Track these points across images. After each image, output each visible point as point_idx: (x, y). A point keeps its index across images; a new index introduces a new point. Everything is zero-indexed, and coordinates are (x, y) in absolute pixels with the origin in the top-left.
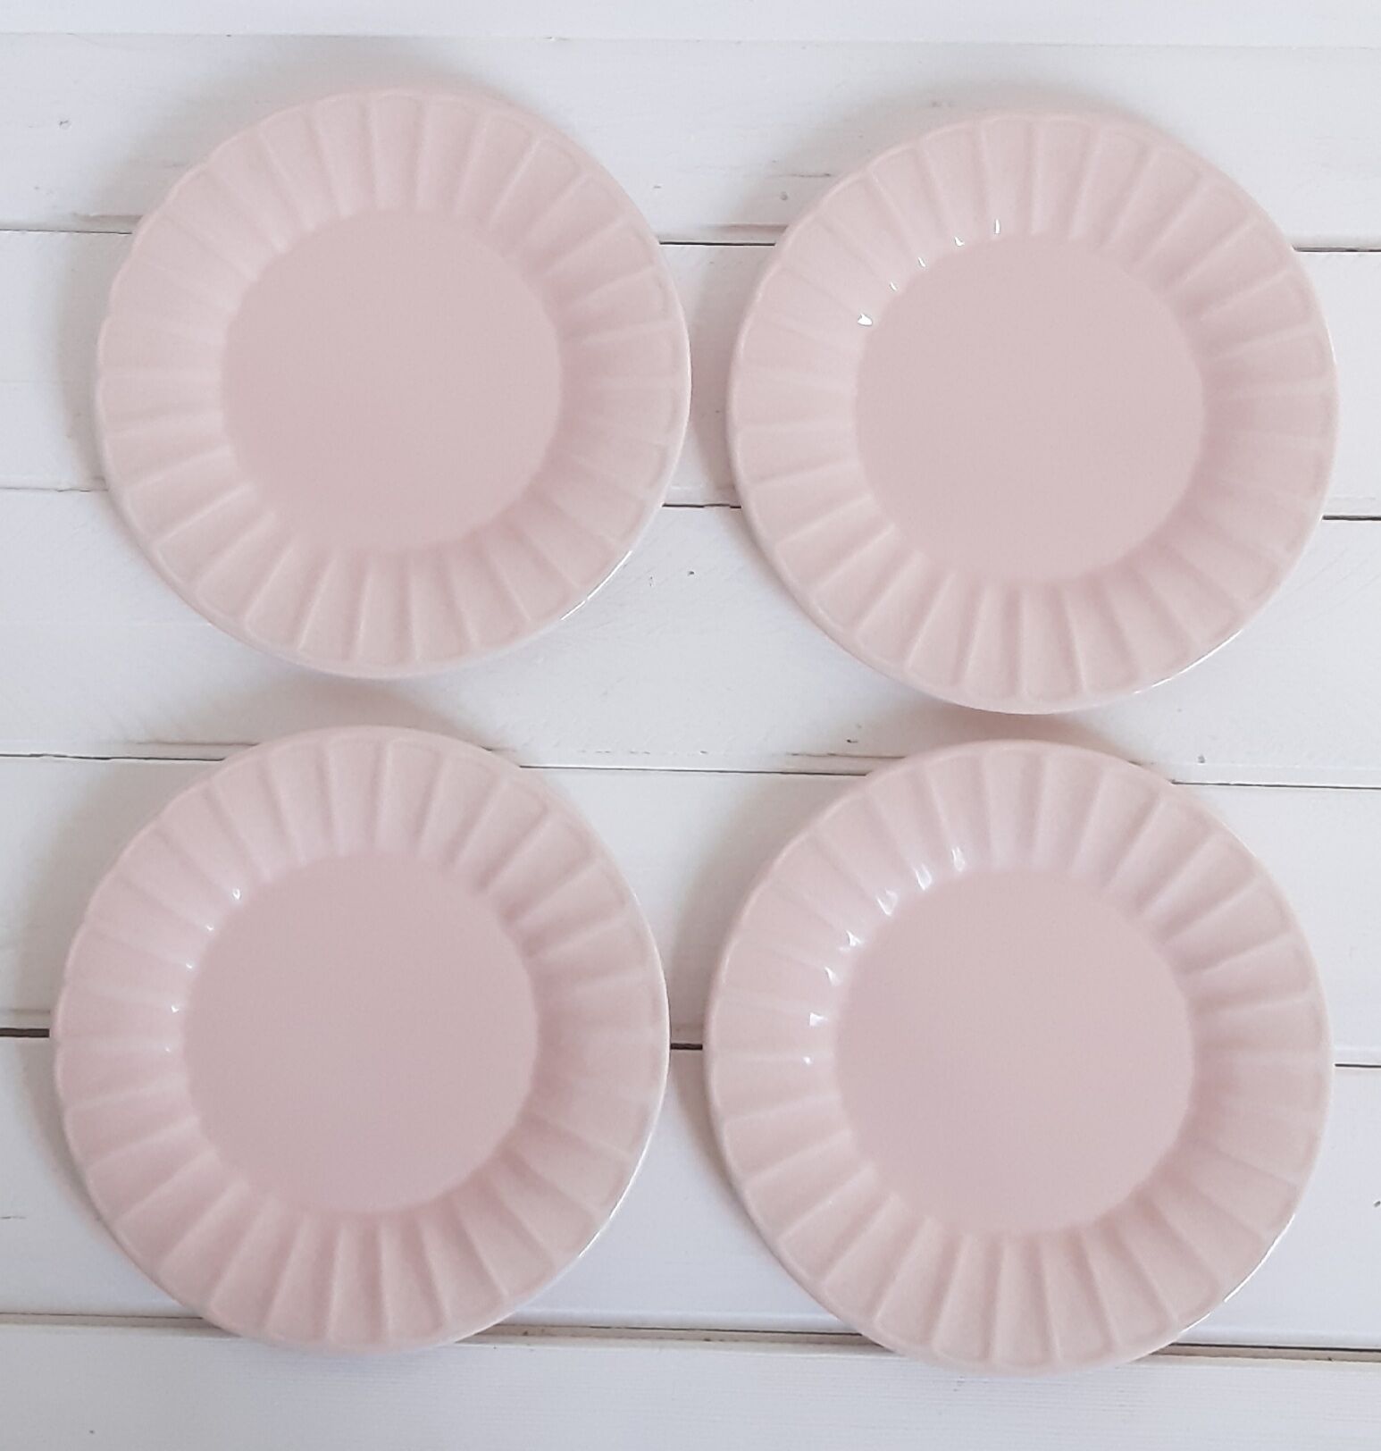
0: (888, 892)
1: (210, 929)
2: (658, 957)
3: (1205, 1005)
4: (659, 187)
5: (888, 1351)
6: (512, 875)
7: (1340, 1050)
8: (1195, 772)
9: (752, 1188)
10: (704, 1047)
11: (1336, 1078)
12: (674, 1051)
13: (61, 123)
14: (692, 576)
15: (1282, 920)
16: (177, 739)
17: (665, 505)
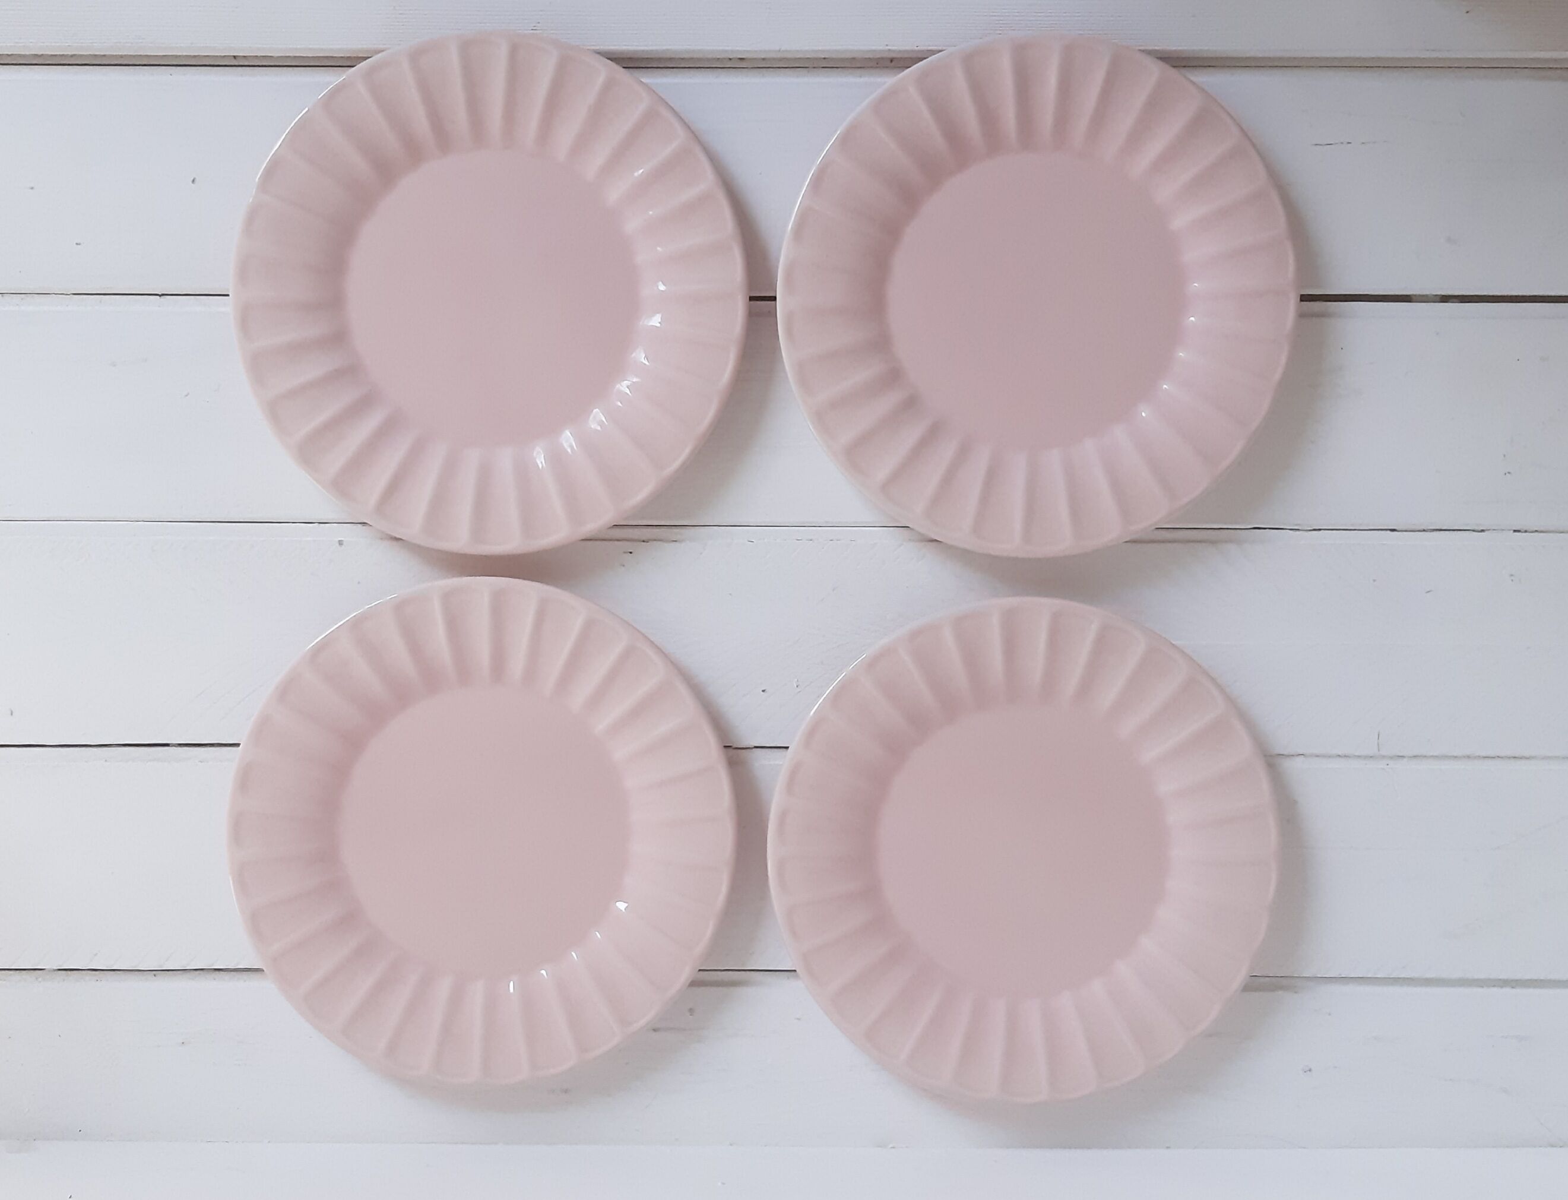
0: (599, 428)
1: (1165, 386)
3: (338, 339)
5: (599, 53)
6: (911, 434)
7: (226, 308)
8: (347, 533)
9: (708, 180)
10: (748, 299)
11: (228, 284)
13: (1310, 1071)
14: (763, 689)
15: (274, 411)
17: (787, 748)
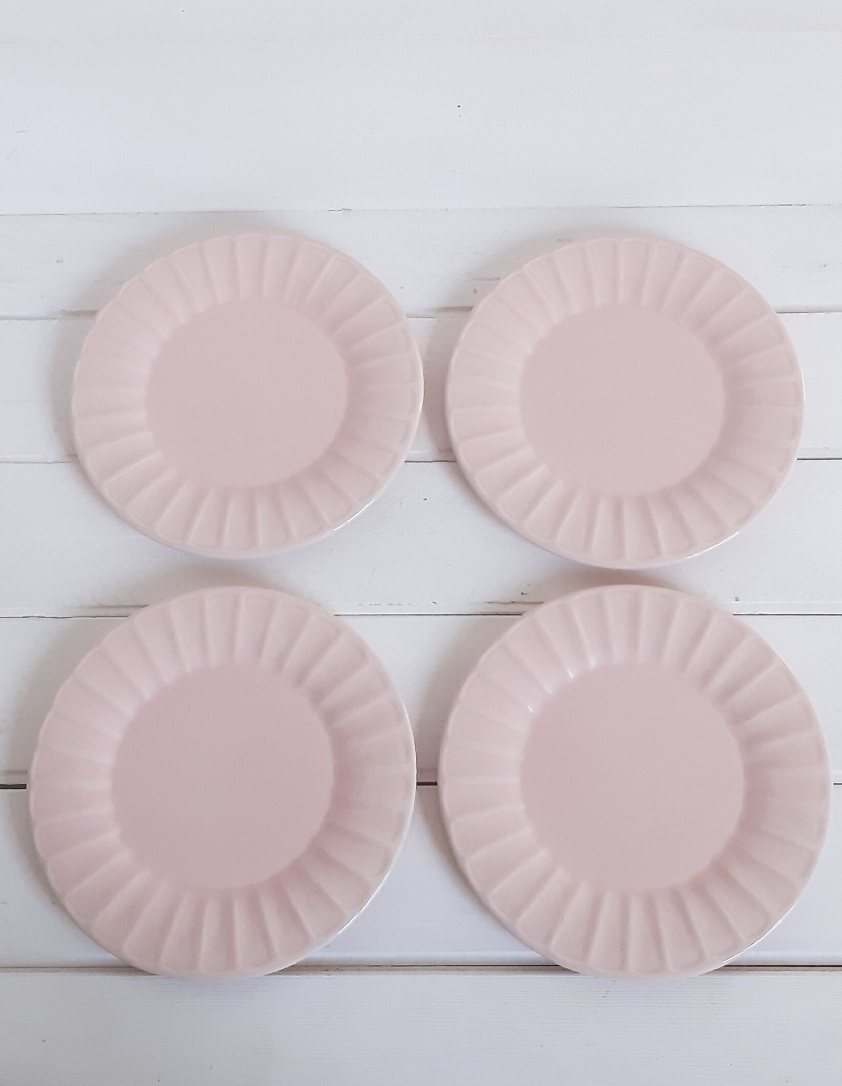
1: (130, 713)
2: (408, 720)
3: (749, 743)
4: (403, 288)
6: (318, 673)
7: (835, 775)
8: (733, 607)
9: (470, 863)
10: (438, 783)
11: (834, 792)
12: (419, 786)
13: (58, 262)
14: (426, 501)
16: (114, 604)
17: (406, 462)
